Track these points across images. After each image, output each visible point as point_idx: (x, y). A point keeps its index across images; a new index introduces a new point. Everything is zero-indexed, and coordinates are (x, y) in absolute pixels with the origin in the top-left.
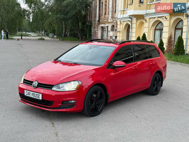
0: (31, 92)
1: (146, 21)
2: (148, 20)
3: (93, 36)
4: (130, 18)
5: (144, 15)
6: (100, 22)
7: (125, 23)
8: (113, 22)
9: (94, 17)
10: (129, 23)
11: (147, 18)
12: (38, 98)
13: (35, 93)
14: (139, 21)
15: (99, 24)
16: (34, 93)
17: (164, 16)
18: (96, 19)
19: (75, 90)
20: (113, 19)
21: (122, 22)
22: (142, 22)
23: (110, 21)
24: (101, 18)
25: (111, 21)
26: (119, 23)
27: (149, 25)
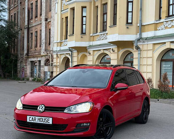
0: (37, 117)
1: (90, 54)
2: (92, 52)
3: (20, 72)
4: (70, 50)
5: (87, 47)
6: (28, 56)
7: (63, 56)
8: (47, 55)
9: (21, 50)
10: (68, 56)
11: (91, 50)
12: (47, 123)
13: (42, 118)
14: (81, 55)
15: (28, 58)
16: (40, 117)
17: (110, 49)
18: (23, 53)
19: (88, 111)
20: (47, 52)
21: (59, 55)
22: (84, 55)
23: (42, 54)
24: (31, 51)
25: (44, 55)
26: (55, 56)
27: (93, 58)
